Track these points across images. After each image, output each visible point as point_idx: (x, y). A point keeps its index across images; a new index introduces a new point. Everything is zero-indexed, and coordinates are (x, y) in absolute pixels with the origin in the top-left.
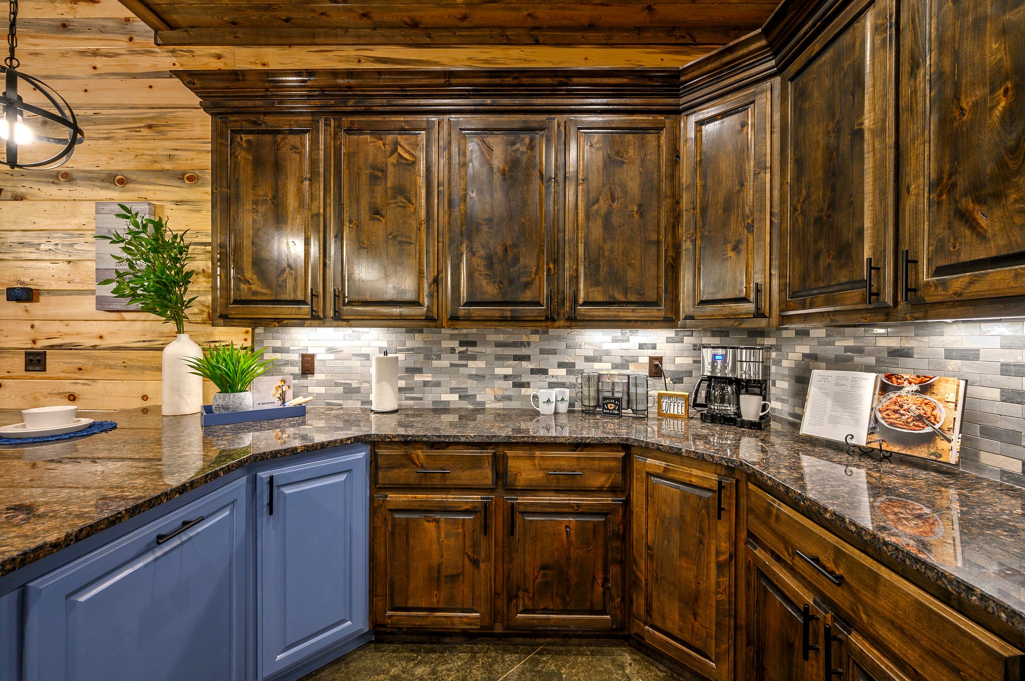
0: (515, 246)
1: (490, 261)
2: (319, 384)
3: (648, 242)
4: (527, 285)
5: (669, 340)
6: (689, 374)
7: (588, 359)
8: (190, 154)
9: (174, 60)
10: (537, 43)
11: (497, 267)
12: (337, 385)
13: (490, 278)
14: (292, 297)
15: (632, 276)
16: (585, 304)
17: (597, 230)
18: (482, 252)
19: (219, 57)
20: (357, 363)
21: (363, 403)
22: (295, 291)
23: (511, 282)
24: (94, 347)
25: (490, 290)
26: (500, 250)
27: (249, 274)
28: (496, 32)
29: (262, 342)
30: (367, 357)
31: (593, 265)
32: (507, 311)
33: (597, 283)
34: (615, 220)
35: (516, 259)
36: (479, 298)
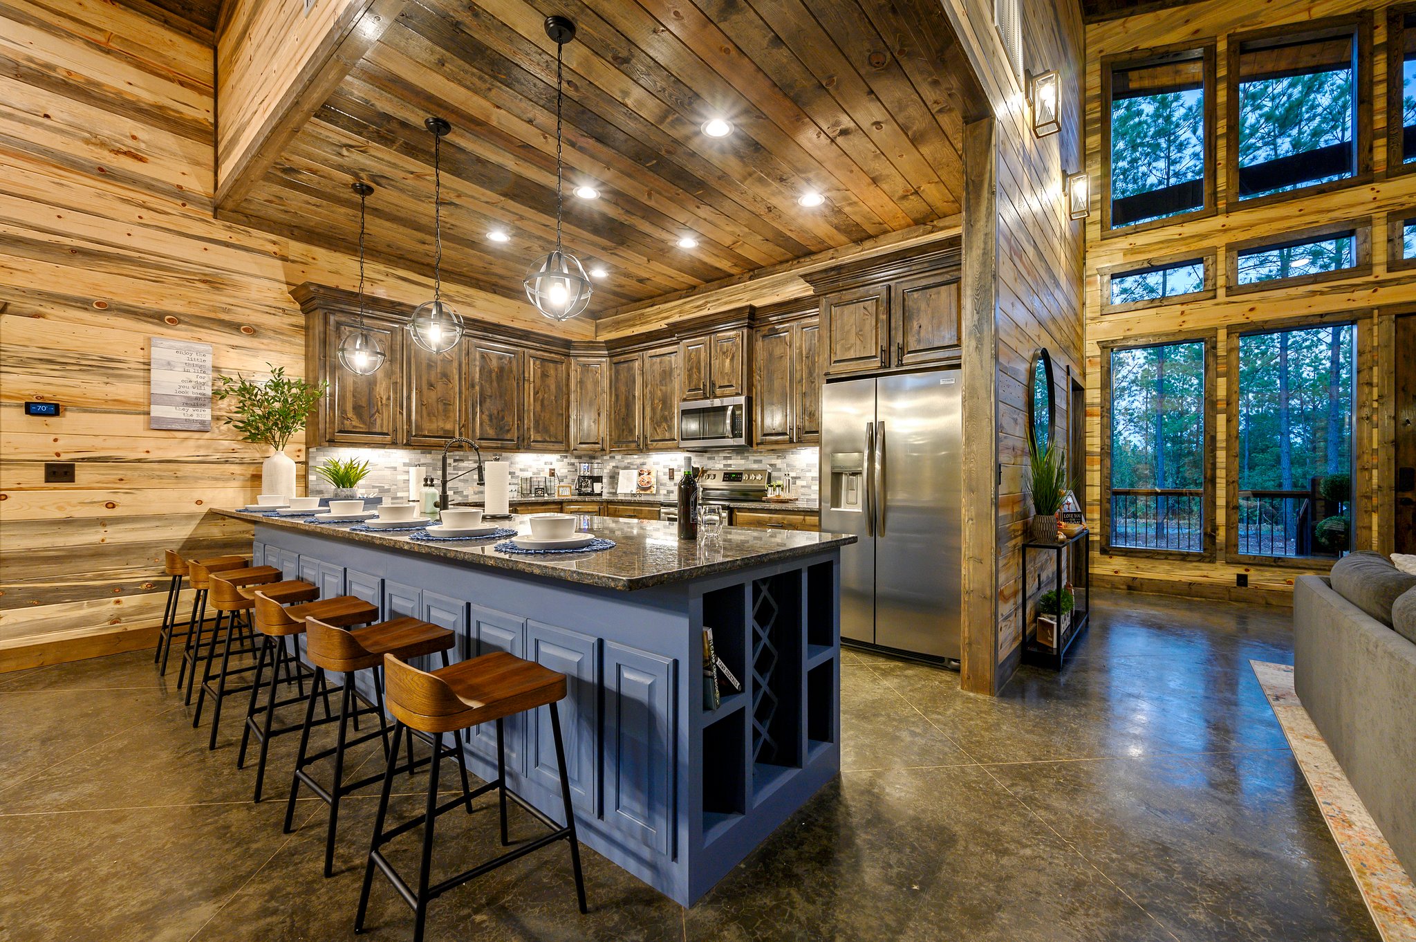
0: (502, 410)
1: (490, 416)
2: (363, 487)
3: (559, 414)
4: (508, 431)
5: (558, 460)
6: (566, 477)
7: (521, 470)
8: (247, 312)
9: (230, 234)
10: (495, 293)
11: (494, 421)
12: (374, 487)
13: (491, 426)
14: (380, 431)
15: (552, 429)
16: (534, 441)
17: (538, 408)
18: (487, 413)
19: (275, 243)
20: (388, 473)
21: (393, 499)
22: (382, 427)
23: (501, 429)
24: (139, 461)
25: (491, 432)
26: (496, 412)
27: (350, 414)
28: (473, 281)
29: (315, 458)
30: (395, 469)
31: (537, 422)
32: (499, 444)
33: (538, 432)
34: (546, 402)
35: (503, 418)
36: (485, 436)
